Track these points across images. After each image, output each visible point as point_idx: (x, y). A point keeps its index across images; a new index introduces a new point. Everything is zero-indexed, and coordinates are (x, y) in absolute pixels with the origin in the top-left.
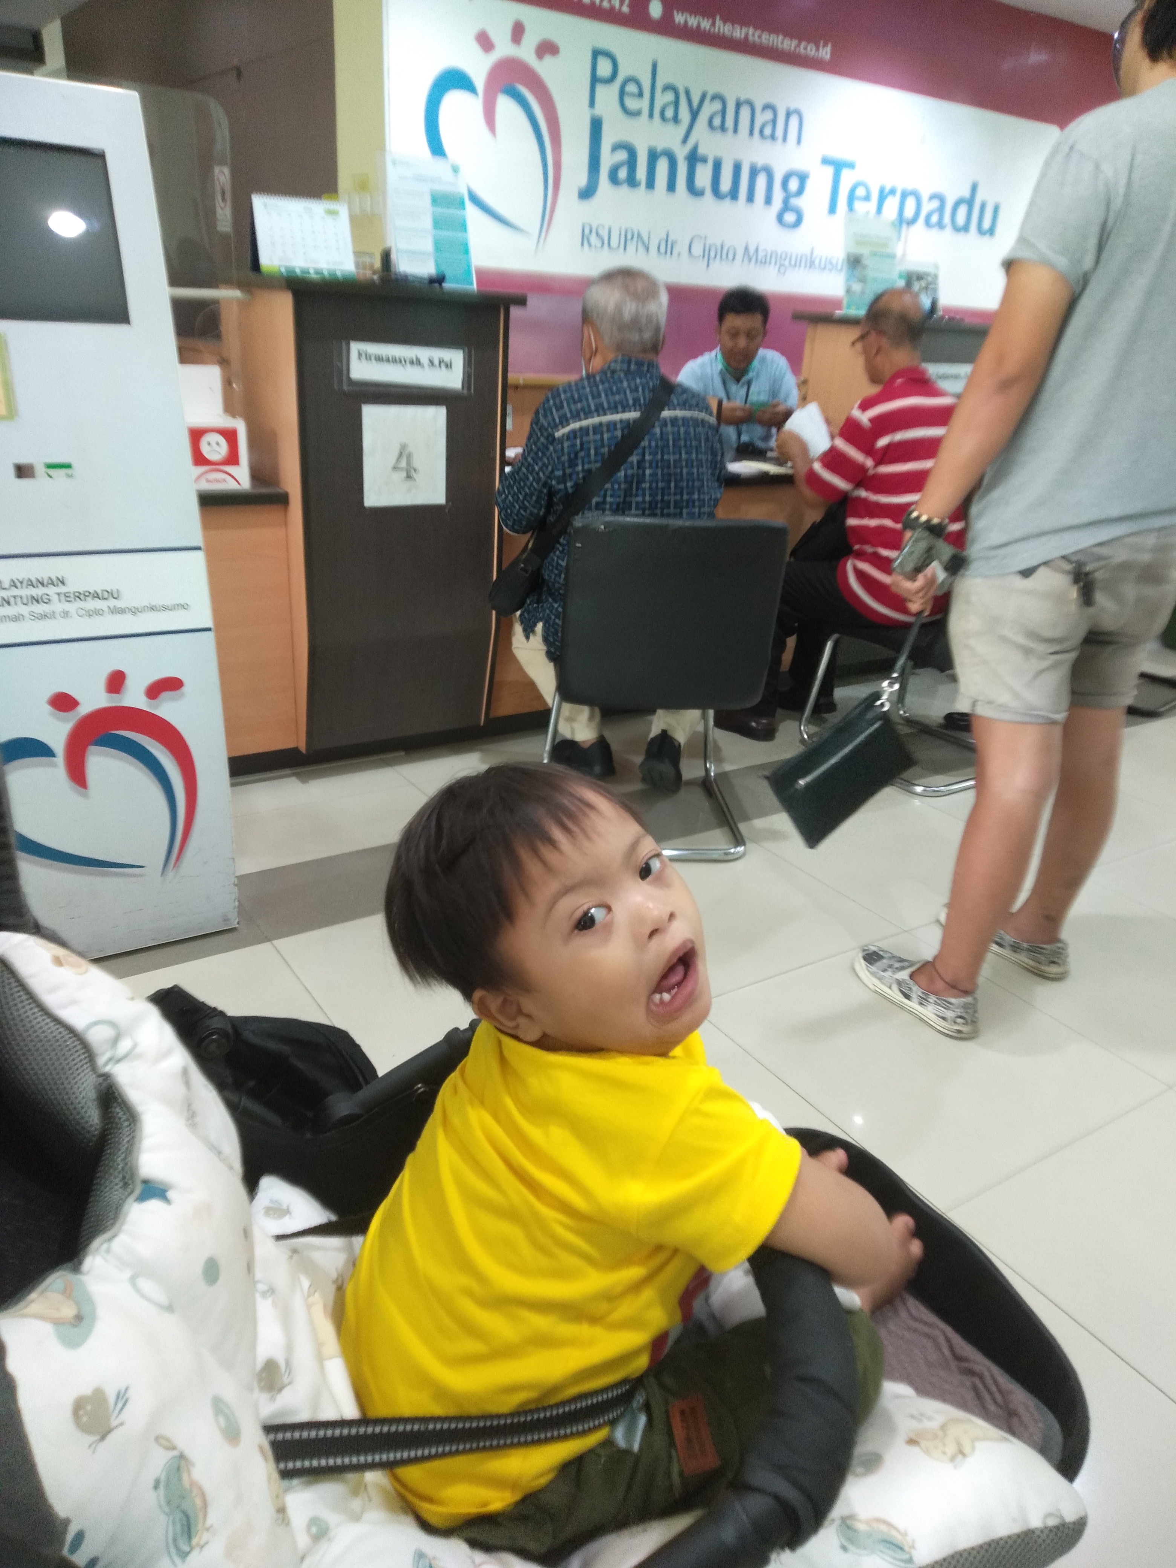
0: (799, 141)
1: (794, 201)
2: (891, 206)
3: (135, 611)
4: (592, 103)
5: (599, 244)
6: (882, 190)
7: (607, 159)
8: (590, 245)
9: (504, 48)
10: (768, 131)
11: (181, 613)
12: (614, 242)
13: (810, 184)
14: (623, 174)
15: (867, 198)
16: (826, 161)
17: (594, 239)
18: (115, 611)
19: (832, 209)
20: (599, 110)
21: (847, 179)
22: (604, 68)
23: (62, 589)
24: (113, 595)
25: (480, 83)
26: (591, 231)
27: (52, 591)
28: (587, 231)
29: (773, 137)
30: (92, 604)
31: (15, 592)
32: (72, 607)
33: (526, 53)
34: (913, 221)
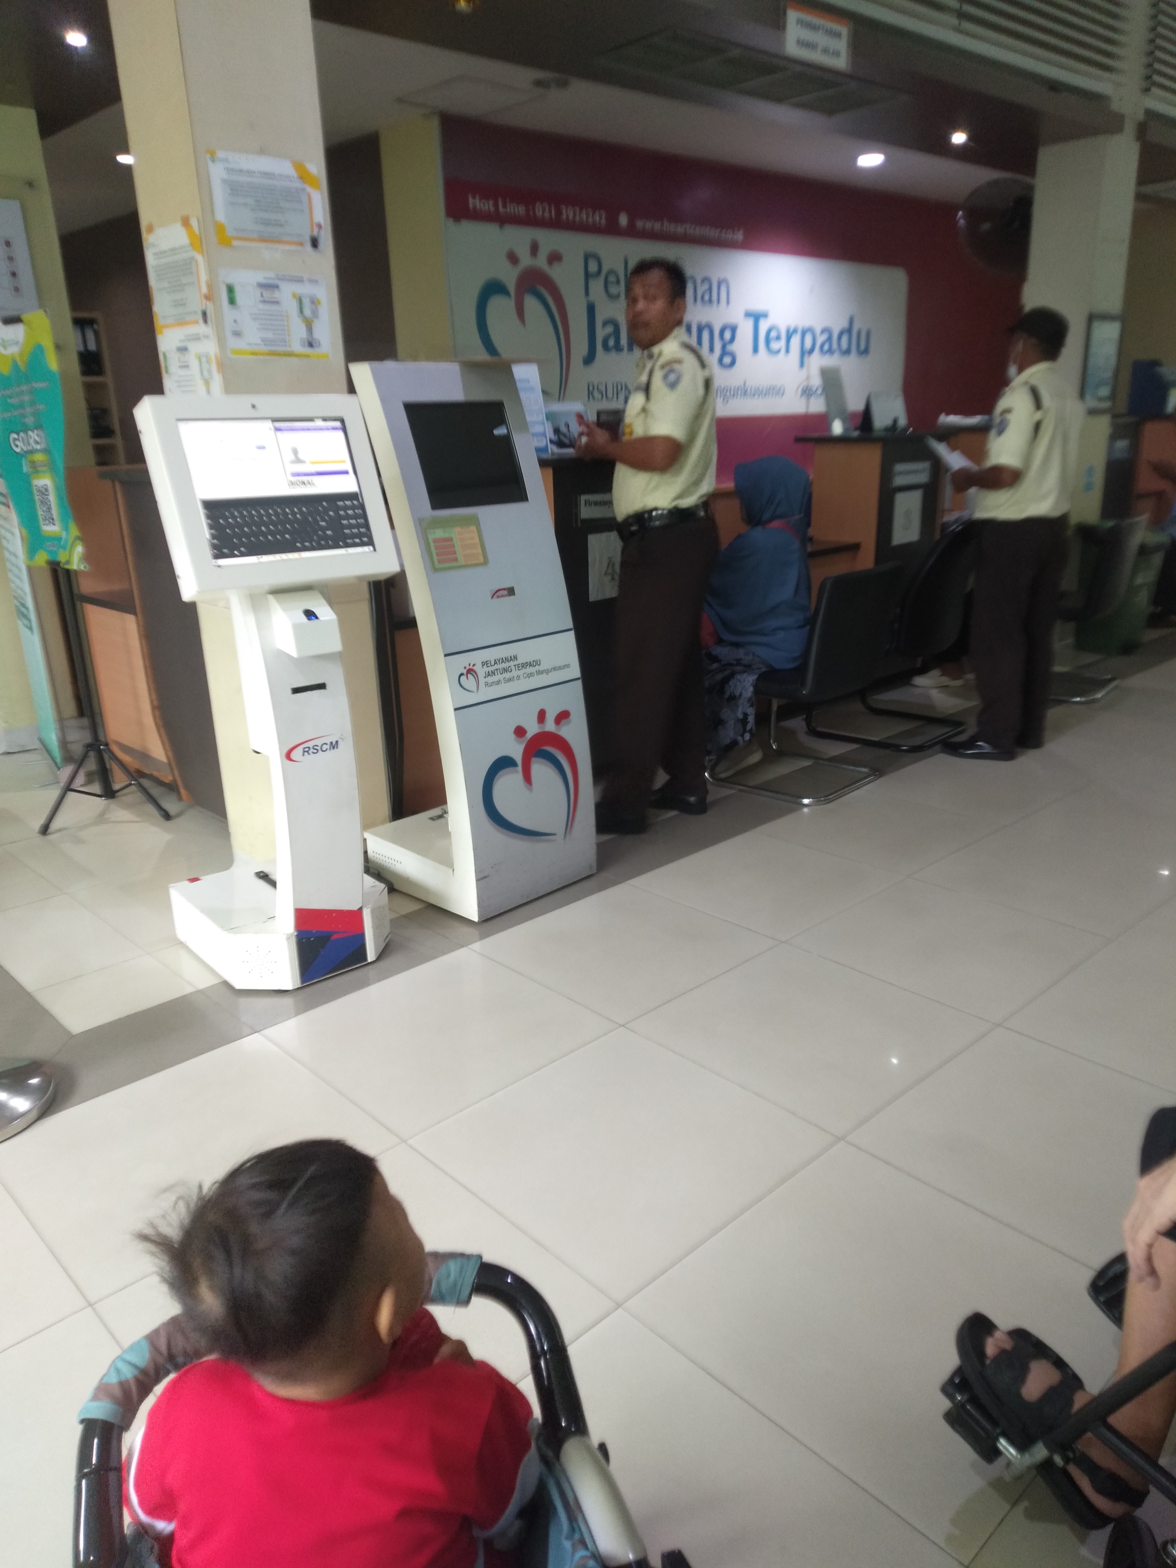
0: (728, 302)
1: (730, 348)
2: (795, 341)
3: (547, 672)
4: (587, 293)
5: (600, 397)
6: (788, 331)
7: (600, 333)
8: (594, 398)
9: (526, 260)
10: (707, 297)
11: (566, 670)
12: (610, 395)
13: (739, 333)
14: (611, 343)
15: (778, 338)
16: (748, 314)
17: (596, 394)
18: (540, 673)
19: (756, 349)
20: (592, 297)
21: (764, 326)
22: (593, 267)
23: (516, 663)
24: (536, 663)
25: (512, 289)
26: (594, 389)
27: (512, 663)
28: (591, 388)
29: (710, 301)
30: (530, 670)
31: (496, 667)
32: (521, 673)
33: (541, 262)
34: (811, 351)
